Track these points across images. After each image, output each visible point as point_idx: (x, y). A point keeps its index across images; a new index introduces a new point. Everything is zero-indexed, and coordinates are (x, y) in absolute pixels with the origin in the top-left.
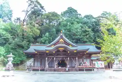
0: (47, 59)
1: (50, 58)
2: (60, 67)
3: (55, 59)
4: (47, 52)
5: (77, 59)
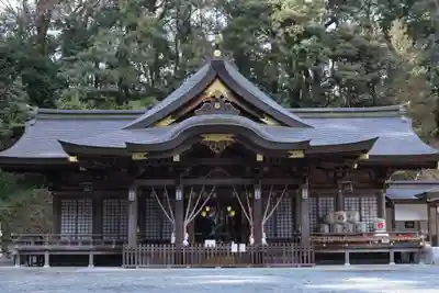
4: (136, 157)
5: (305, 194)
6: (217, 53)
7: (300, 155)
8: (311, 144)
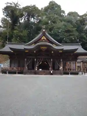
0: (26, 60)
1: (30, 59)
2: (40, 70)
3: (35, 60)
4: (26, 51)
5: (62, 60)
6: (44, 30)
7: (61, 52)
8: (64, 49)
